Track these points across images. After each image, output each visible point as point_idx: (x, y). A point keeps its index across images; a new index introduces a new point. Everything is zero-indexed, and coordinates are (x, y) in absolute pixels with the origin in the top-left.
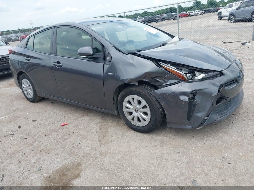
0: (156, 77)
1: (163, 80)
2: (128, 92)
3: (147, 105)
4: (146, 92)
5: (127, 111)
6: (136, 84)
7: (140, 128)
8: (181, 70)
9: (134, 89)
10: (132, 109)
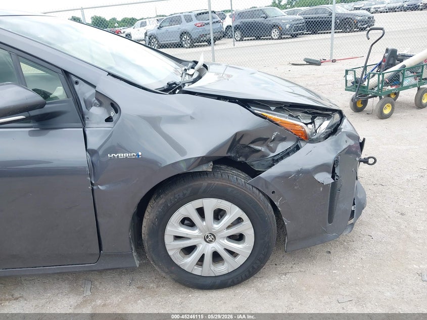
0: (253, 142)
1: (268, 146)
2: (184, 195)
3: (244, 217)
4: (239, 184)
5: (178, 249)
6: (208, 167)
7: (223, 278)
8: (297, 117)
9: (204, 183)
10: (197, 237)
